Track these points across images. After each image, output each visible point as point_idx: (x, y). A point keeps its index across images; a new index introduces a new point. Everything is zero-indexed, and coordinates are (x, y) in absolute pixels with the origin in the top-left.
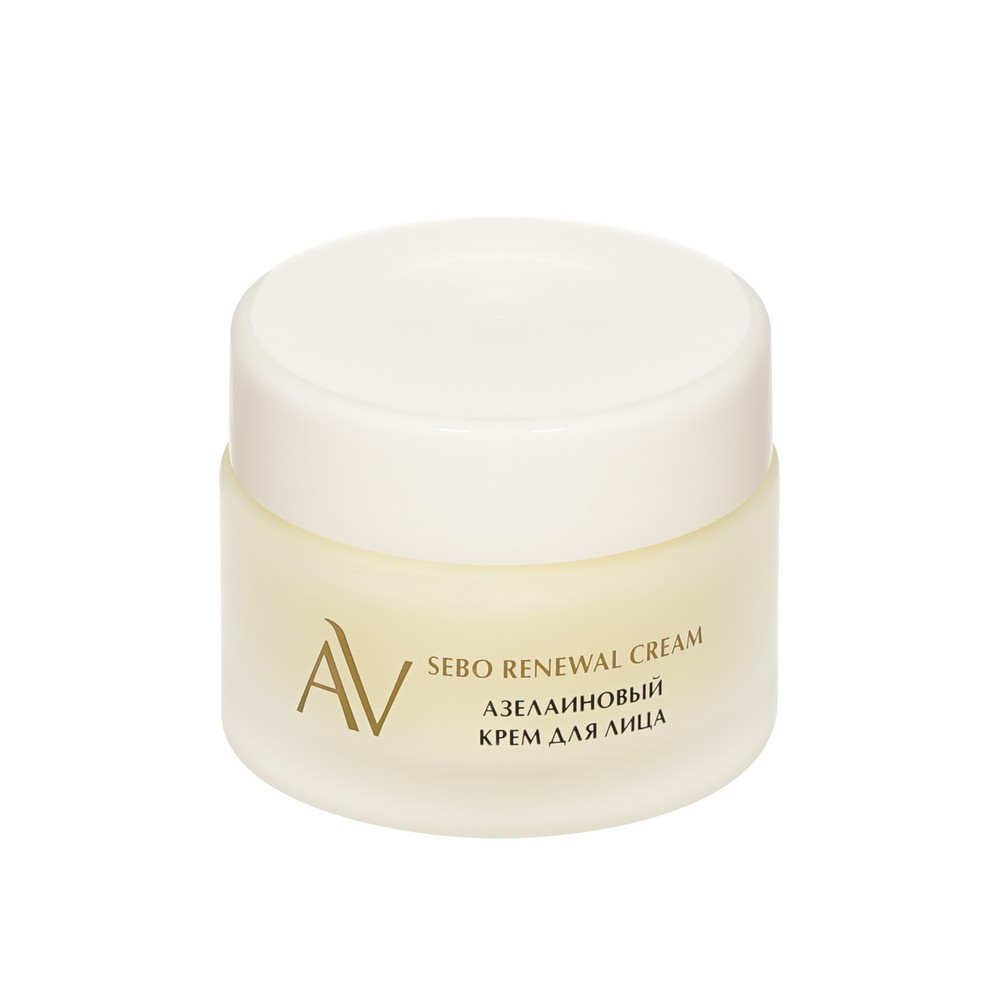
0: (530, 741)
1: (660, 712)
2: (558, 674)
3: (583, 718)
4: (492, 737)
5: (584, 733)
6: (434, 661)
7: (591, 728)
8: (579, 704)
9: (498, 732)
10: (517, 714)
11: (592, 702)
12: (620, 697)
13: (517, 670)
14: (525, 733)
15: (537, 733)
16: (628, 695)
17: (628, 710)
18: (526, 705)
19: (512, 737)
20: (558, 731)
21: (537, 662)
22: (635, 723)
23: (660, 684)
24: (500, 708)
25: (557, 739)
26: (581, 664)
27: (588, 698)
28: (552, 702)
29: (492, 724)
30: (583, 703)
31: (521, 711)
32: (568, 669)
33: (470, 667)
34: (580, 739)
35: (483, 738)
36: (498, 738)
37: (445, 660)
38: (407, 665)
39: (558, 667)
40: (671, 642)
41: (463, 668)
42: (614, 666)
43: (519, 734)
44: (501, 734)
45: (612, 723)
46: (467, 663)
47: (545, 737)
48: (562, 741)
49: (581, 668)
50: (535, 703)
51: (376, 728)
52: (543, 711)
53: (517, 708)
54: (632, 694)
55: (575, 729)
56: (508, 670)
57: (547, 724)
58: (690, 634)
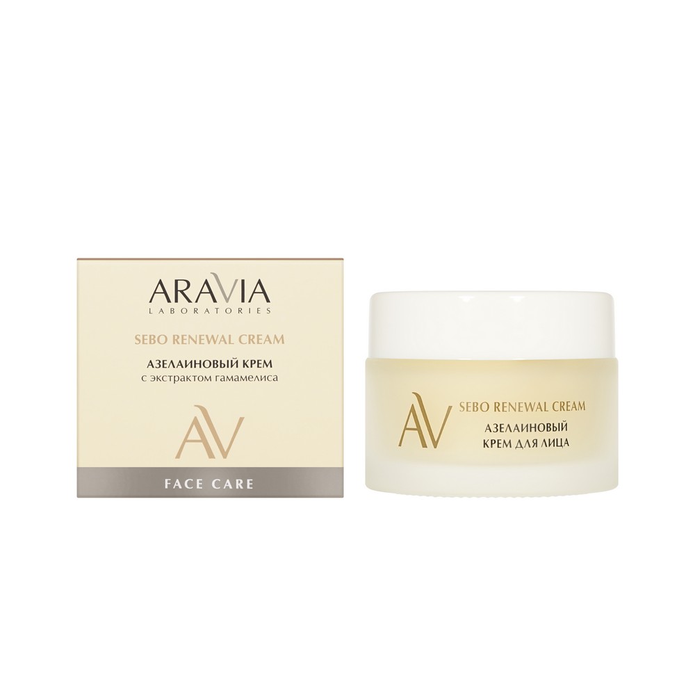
0: (507, 446)
1: (566, 440)
2: (519, 411)
3: (532, 436)
4: (489, 444)
5: (532, 444)
6: (462, 404)
7: (535, 442)
8: (529, 428)
9: (492, 441)
10: (501, 431)
11: (535, 427)
12: (548, 427)
13: (500, 408)
14: (504, 442)
15: (510, 442)
16: (552, 427)
17: (552, 435)
18: (505, 426)
19: (498, 443)
20: (519, 441)
21: (510, 404)
22: (555, 443)
23: (566, 425)
24: (493, 429)
25: (519, 446)
26: (530, 407)
27: (533, 426)
28: (516, 425)
29: (490, 436)
30: (531, 427)
31: (502, 430)
32: (523, 409)
33: (479, 406)
34: (530, 447)
35: (485, 444)
36: (492, 444)
37: (467, 403)
38: (450, 408)
39: (519, 407)
40: (571, 404)
41: (476, 407)
42: (545, 410)
43: (501, 442)
44: (493, 442)
45: (544, 440)
46: (477, 404)
47: (514, 444)
48: (521, 447)
49: (530, 409)
50: (509, 425)
51: (435, 444)
52: (512, 430)
53: (501, 428)
54: (553, 427)
55: (528, 441)
56: (496, 408)
57: (514, 437)
58: (580, 404)
